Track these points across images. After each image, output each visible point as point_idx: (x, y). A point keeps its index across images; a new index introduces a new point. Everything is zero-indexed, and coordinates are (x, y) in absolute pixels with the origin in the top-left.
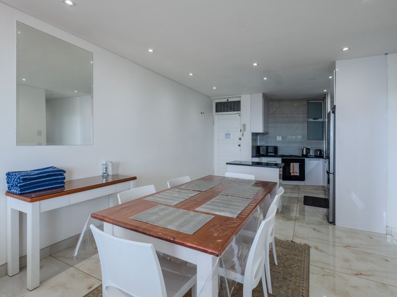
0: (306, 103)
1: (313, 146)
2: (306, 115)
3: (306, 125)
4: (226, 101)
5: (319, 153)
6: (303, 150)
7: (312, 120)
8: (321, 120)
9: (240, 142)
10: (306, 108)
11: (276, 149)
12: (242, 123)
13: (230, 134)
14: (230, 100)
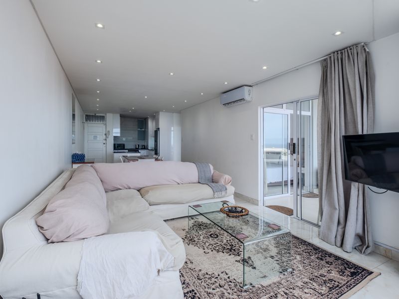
0: (137, 120)
1: (141, 143)
2: (137, 127)
3: (137, 132)
5: (143, 146)
6: (136, 145)
7: (139, 129)
8: (143, 130)
9: (104, 142)
10: (137, 123)
11: (124, 145)
12: (107, 130)
13: (97, 137)
14: (97, 115)
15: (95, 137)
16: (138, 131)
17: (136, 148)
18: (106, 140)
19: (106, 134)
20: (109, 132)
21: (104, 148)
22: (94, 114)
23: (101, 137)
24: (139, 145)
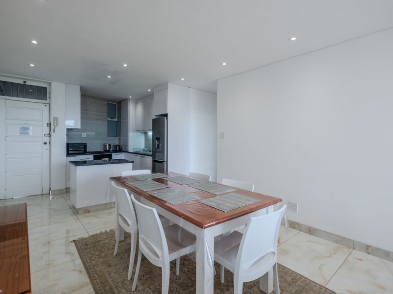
0: (106, 103)
1: (115, 141)
2: (106, 114)
3: (106, 123)
4: (22, 83)
5: (118, 148)
6: (106, 146)
7: (109, 119)
8: (116, 120)
9: (47, 139)
10: (106, 108)
11: (85, 146)
12: (53, 116)
13: (28, 129)
14: (29, 83)
15: (24, 130)
16: (108, 121)
17: (106, 151)
18: (50, 135)
19: (49, 125)
20: (56, 119)
21: (47, 153)
22: (21, 82)
23: (38, 131)
24: (110, 145)
